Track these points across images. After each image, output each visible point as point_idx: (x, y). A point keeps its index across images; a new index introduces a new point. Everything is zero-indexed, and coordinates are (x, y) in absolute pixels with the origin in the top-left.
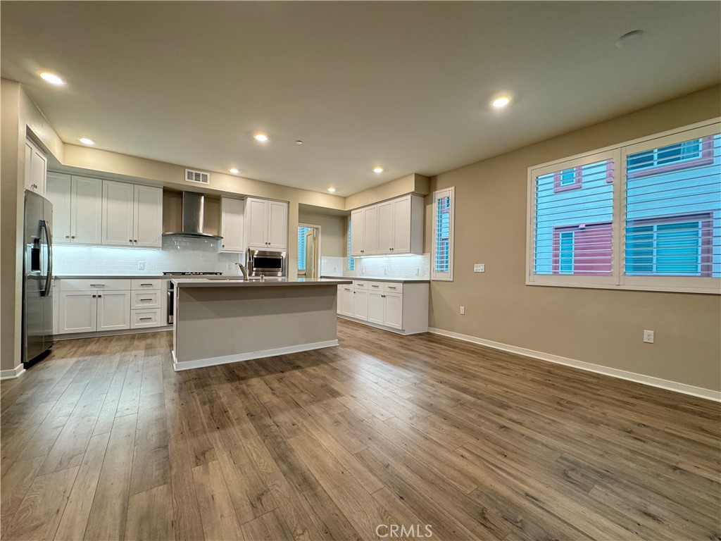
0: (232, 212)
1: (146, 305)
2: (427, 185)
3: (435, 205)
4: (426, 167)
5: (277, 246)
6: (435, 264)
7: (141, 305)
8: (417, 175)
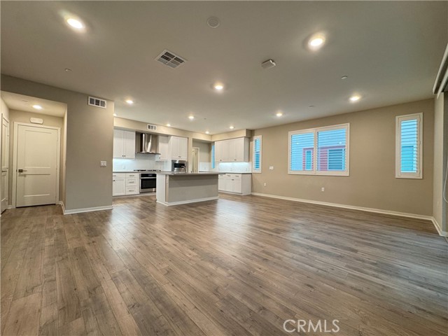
0: (163, 142)
1: (132, 184)
2: (250, 134)
3: (254, 142)
4: (250, 127)
5: (184, 158)
6: (254, 166)
7: (130, 184)
8: (247, 130)
